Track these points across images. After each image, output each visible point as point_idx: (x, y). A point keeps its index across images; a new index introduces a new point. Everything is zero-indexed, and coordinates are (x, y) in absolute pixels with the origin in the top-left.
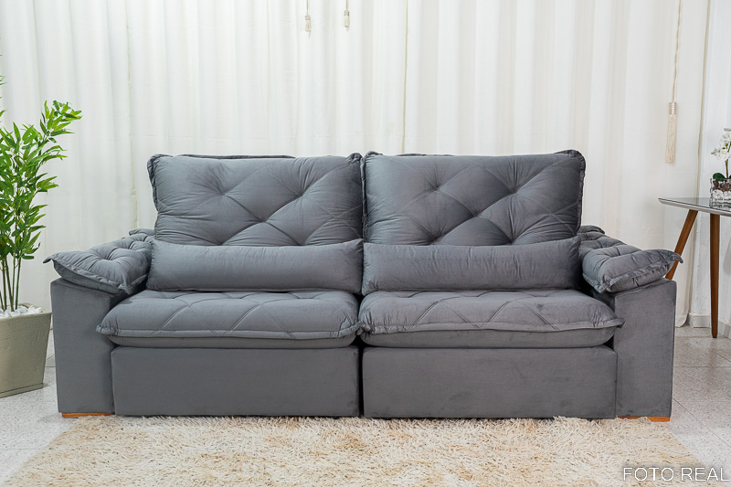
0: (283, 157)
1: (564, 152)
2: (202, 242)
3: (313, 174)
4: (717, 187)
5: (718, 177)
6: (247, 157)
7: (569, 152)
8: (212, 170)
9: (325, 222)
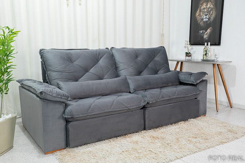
0: (86, 49)
1: (160, 47)
2: (72, 81)
3: (101, 55)
4: (186, 56)
5: (187, 53)
6: (74, 49)
7: (161, 47)
8: (68, 54)
9: (110, 71)
